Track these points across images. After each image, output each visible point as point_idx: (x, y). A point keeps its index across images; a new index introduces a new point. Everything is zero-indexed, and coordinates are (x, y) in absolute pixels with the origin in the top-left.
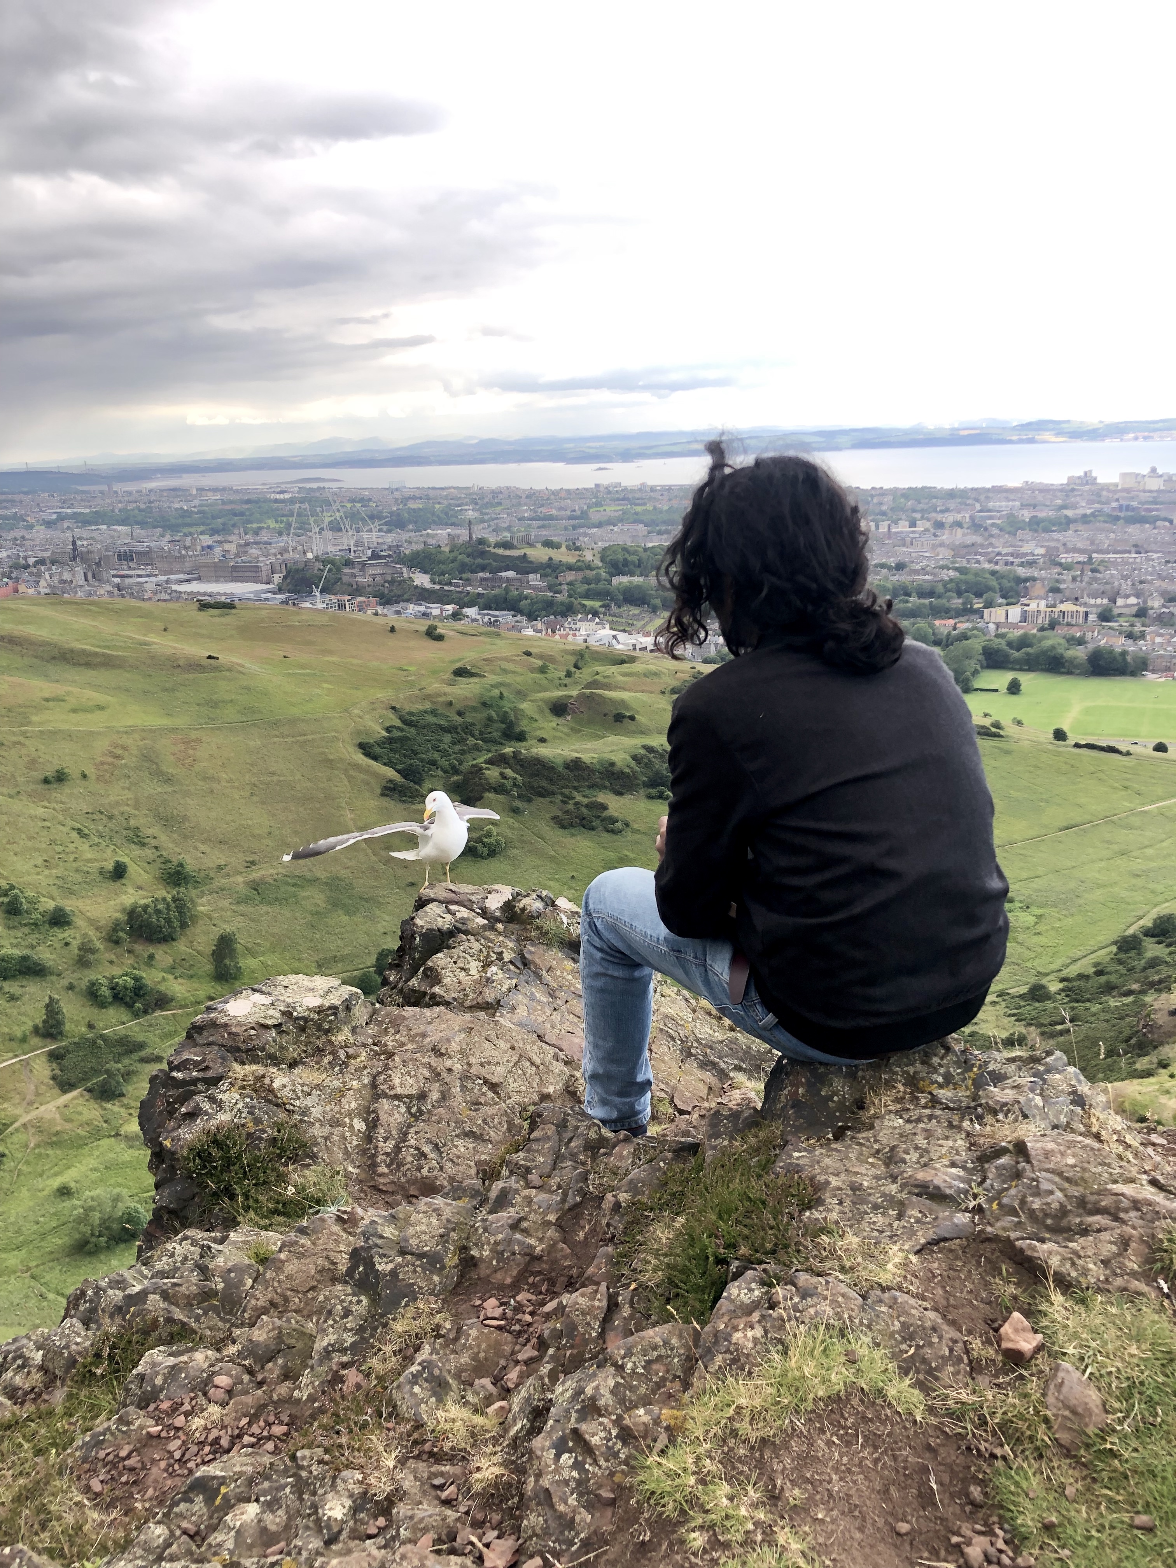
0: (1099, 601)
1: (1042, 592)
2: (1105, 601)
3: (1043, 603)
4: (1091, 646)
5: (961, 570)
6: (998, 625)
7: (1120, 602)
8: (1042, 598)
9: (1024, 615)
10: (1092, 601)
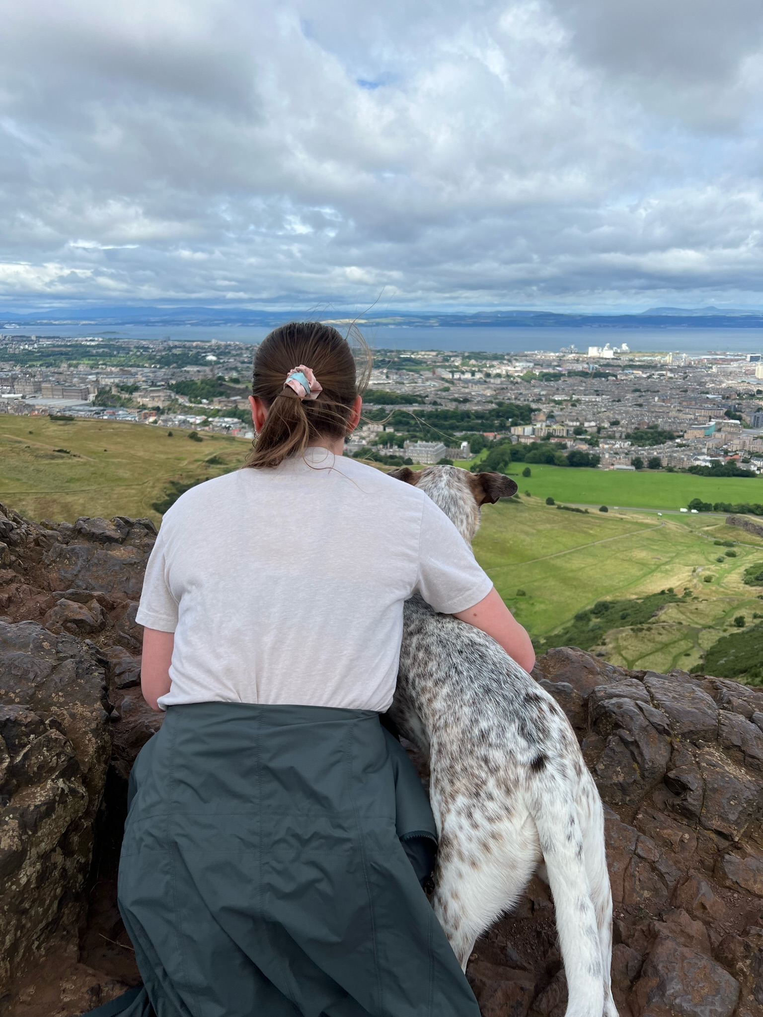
0: (575, 424)
1: (544, 418)
2: (578, 424)
3: (544, 424)
4: (569, 449)
5: (500, 404)
6: (519, 436)
7: (586, 424)
8: (543, 421)
9: (534, 430)
10: (571, 424)
